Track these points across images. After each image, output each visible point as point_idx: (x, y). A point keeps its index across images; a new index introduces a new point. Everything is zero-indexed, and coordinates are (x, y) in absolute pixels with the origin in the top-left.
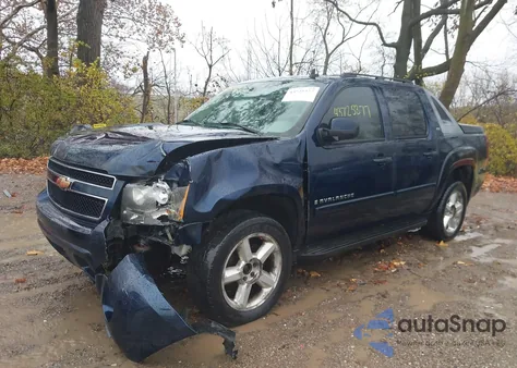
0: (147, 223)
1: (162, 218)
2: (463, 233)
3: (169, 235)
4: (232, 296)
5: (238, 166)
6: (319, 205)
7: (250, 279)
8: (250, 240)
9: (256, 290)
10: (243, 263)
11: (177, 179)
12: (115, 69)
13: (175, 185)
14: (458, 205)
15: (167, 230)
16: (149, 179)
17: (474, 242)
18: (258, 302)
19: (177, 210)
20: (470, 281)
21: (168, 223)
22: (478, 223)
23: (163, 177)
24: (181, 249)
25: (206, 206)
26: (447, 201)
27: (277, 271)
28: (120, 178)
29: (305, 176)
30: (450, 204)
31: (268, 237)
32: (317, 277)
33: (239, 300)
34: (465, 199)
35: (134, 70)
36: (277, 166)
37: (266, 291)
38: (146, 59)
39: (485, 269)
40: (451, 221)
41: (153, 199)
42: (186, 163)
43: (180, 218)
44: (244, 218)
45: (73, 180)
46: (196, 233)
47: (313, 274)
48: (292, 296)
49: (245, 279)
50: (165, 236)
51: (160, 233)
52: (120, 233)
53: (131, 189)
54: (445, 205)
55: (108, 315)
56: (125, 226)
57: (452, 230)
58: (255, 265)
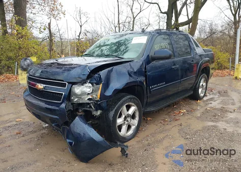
0: (83, 102)
1: (89, 99)
2: (206, 96)
3: (93, 107)
4: (120, 131)
5: (120, 74)
6: (152, 88)
7: (126, 123)
8: (126, 106)
9: (129, 127)
10: (124, 116)
11: (95, 82)
12: (32, 29)
13: (94, 84)
14: (204, 84)
15: (92, 105)
16: (83, 83)
17: (212, 99)
18: (131, 132)
19: (96, 95)
20: (214, 116)
21: (92, 101)
22: (211, 91)
23: (89, 81)
24: (97, 113)
25: (109, 93)
26: (200, 82)
27: (137, 118)
28: (69, 83)
29: (146, 76)
30: (201, 84)
31: (133, 104)
32: (150, 120)
33: (123, 132)
34: (207, 81)
35: (45, 29)
36: (135, 73)
37: (133, 128)
38: (49, 24)
39: (219, 110)
40: (202, 91)
41: (84, 91)
42: (99, 74)
43: (98, 99)
44: (123, 97)
45: (45, 85)
46: (104, 105)
47: (149, 119)
48: (142, 129)
49: (125, 123)
50: (91, 107)
51: (88, 106)
52: (71, 108)
53: (74, 88)
54: (199, 84)
55: (71, 143)
56: (73, 104)
57: (202, 95)
58: (128, 116)
